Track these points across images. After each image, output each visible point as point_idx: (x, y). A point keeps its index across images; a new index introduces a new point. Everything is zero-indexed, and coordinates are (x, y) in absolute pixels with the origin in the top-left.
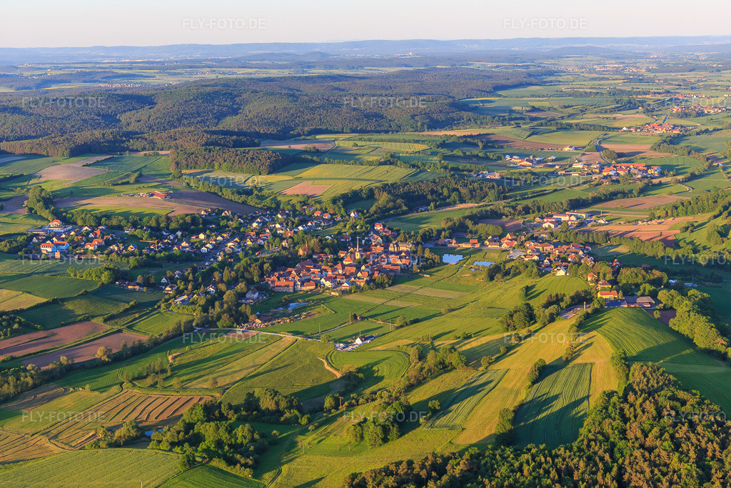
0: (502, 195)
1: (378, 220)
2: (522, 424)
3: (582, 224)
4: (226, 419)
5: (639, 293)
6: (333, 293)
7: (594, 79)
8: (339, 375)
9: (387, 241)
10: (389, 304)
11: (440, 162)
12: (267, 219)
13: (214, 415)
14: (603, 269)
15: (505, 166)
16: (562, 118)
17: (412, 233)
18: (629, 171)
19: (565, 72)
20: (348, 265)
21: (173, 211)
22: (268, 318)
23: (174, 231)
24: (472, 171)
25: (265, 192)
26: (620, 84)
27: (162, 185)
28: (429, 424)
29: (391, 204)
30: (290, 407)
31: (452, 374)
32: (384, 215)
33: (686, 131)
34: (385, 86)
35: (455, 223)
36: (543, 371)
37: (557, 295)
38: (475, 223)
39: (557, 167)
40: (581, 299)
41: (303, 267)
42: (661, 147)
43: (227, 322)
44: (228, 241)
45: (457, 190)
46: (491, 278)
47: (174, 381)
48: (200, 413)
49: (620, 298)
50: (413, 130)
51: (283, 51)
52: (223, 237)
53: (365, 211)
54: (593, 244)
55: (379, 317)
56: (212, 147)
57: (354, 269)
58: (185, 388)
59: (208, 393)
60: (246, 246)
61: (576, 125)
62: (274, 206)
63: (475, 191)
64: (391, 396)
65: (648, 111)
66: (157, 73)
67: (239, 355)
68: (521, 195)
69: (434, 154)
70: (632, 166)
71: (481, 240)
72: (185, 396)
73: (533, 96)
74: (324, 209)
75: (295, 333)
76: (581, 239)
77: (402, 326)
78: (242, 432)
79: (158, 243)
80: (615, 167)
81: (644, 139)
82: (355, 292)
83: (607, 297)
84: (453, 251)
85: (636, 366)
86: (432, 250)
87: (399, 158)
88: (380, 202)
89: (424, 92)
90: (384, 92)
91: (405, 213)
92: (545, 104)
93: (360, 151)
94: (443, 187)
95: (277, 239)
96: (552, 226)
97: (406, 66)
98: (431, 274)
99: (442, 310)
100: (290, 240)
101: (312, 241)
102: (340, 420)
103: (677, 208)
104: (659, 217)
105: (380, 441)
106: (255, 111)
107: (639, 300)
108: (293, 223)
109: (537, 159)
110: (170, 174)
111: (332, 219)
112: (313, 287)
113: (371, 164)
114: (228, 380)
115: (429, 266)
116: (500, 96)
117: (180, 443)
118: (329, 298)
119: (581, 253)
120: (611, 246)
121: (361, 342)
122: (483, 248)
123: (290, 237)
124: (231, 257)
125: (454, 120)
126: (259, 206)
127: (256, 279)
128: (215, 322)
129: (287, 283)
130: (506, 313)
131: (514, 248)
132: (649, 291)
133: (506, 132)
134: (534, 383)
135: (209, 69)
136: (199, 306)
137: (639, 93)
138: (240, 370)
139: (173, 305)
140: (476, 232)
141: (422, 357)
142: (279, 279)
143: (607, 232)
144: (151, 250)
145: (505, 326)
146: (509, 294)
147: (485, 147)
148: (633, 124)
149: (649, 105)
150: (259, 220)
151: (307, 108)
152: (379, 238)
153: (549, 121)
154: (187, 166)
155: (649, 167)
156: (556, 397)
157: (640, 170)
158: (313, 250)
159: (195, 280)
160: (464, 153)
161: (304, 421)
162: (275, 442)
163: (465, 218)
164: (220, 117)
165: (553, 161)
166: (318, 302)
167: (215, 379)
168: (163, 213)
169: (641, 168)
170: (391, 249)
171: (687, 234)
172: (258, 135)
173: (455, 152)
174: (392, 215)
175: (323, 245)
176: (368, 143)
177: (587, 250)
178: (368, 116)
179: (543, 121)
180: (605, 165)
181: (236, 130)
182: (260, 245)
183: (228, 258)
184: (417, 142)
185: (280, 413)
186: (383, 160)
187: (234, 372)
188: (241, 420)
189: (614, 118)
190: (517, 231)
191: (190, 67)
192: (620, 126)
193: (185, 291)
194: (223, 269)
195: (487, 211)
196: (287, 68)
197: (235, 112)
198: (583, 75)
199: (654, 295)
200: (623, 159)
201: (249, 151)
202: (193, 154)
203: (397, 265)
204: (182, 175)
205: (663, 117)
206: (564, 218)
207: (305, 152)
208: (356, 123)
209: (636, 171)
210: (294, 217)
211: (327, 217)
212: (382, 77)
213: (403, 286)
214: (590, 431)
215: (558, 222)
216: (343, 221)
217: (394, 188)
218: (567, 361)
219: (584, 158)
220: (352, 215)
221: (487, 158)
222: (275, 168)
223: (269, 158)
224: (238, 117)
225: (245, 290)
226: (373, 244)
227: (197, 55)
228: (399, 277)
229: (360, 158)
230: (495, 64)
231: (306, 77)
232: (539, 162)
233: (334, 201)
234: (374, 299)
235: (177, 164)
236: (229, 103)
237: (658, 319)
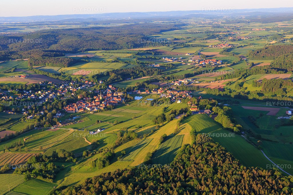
0: (160, 73)
1: (110, 84)
2: (155, 158)
3: (189, 83)
4: (45, 161)
5: (205, 108)
6: (90, 113)
7: (201, 27)
8: (90, 143)
9: (113, 92)
10: (112, 116)
11: (136, 61)
12: (66, 85)
13: (40, 160)
14: (194, 100)
15: (162, 62)
16: (186, 42)
17: (123, 89)
18: (210, 62)
19: (189, 24)
20: (96, 102)
21: (28, 83)
22: (64, 123)
23: (28, 91)
24: (149, 64)
25: (66, 74)
26: (210, 29)
27: (25, 72)
28: (121, 160)
29: (116, 78)
30: (70, 156)
31: (132, 141)
32: (113, 82)
33: (233, 47)
34: (118, 32)
35: (140, 84)
36: (165, 138)
37: (175, 110)
38: (148, 84)
39: (182, 62)
40: (182, 111)
41: (79, 103)
42: (223, 53)
43: (48, 125)
44: (50, 94)
45: (142, 71)
47: (25, 148)
48: (34, 159)
49: (198, 110)
50: (127, 48)
51: (78, 18)
52: (48, 92)
53: (105, 81)
54: (193, 91)
55: (108, 121)
56: (45, 57)
57: (99, 103)
58: (30, 151)
59: (39, 152)
60: (57, 96)
61: (191, 45)
62: (69, 79)
63: (149, 71)
64: (108, 150)
65: (220, 39)
66: (26, 27)
67: (52, 137)
68: (167, 73)
69: (134, 57)
70: (211, 61)
71: (150, 91)
72: (29, 154)
73: (176, 34)
74: (89, 80)
75: (74, 128)
76: (189, 89)
77: (116, 124)
78: (50, 166)
79: (21, 95)
80: (204, 61)
81: (217, 50)
82: (99, 112)
83: (194, 110)
84: (139, 95)
85: (198, 135)
86: (130, 95)
87: (120, 60)
88: (111, 77)
89: (133, 33)
90: (116, 34)
91: (121, 81)
92: (180, 37)
93: (105, 57)
94: (136, 71)
95: (70, 92)
96: (178, 84)
97: (127, 23)
98: (129, 104)
99: (132, 118)
100: (75, 93)
101: (83, 93)
102: (89, 160)
103: (225, 76)
104: (219, 80)
105: (102, 167)
106: (64, 42)
107: (205, 111)
108: (76, 86)
109: (175, 59)
110: (28, 68)
111: (92, 84)
112: (83, 110)
113: (109, 62)
114: (47, 147)
115: (128, 101)
116: (163, 34)
117: (26, 171)
118: (89, 114)
119: (187, 94)
120: (200, 91)
121: (100, 131)
122: (150, 94)
123: (75, 92)
124: (51, 100)
125: (144, 44)
126: (63, 80)
127: (60, 108)
128: (43, 125)
129: (72, 109)
130: (155, 118)
131: (163, 93)
132: (210, 107)
133: (163, 48)
134: (161, 143)
135: (47, 26)
136: (37, 119)
137: (217, 32)
138: (52, 143)
139: (26, 119)
140: (148, 88)
141: (122, 135)
142: (69, 108)
143: (198, 86)
144: (19, 98)
145: (155, 123)
146: (158, 110)
147: (155, 54)
148: (214, 44)
149: (220, 37)
150: (63, 85)
151: (85, 41)
152: (110, 91)
153: (181, 44)
154: (35, 64)
155: (217, 61)
156: (169, 148)
157: (214, 62)
158: (84, 96)
159: (36, 109)
160: (147, 57)
161: (74, 161)
162: (63, 169)
163: (144, 82)
164: (49, 45)
165: (181, 59)
166: (84, 116)
167: (41, 147)
168: (24, 83)
169: (214, 61)
170: (114, 95)
171: (228, 86)
172: (65, 52)
173: (143, 57)
174: (116, 82)
175: (88, 94)
176: (109, 54)
177: (190, 93)
178: (109, 43)
179: (178, 44)
180: (201, 60)
181: (56, 50)
182: (63, 95)
183: (50, 100)
184: (128, 53)
185: (65, 158)
186: (114, 61)
187: (50, 144)
188: (50, 162)
189: (207, 42)
190: (164, 86)
191: (39, 25)
192: (209, 45)
193: (32, 114)
194: (47, 105)
195: (153, 79)
196: (79, 25)
197: (56, 43)
198: (196, 25)
199: (211, 109)
200: (208, 58)
201: (60, 58)
202: (37, 60)
203: (116, 101)
204: (33, 68)
205: (225, 41)
206: (183, 81)
207: (83, 58)
208: (105, 46)
209: (212, 63)
210: (77, 84)
211: (90, 83)
212: (117, 27)
213: (118, 109)
214: (177, 159)
215: (181, 83)
216: (97, 85)
217: (117, 71)
218: (175, 134)
219: (193, 58)
220: (100, 82)
221: (155, 59)
222: (70, 65)
223: (68, 61)
224: (57, 44)
225: (56, 113)
226: (108, 93)
227: (43, 20)
228: (116, 106)
229: (105, 60)
230: (162, 22)
231: (86, 28)
232: (176, 60)
233: (93, 77)
234: (107, 114)
235: (31, 64)
236: (53, 39)
237: (211, 118)
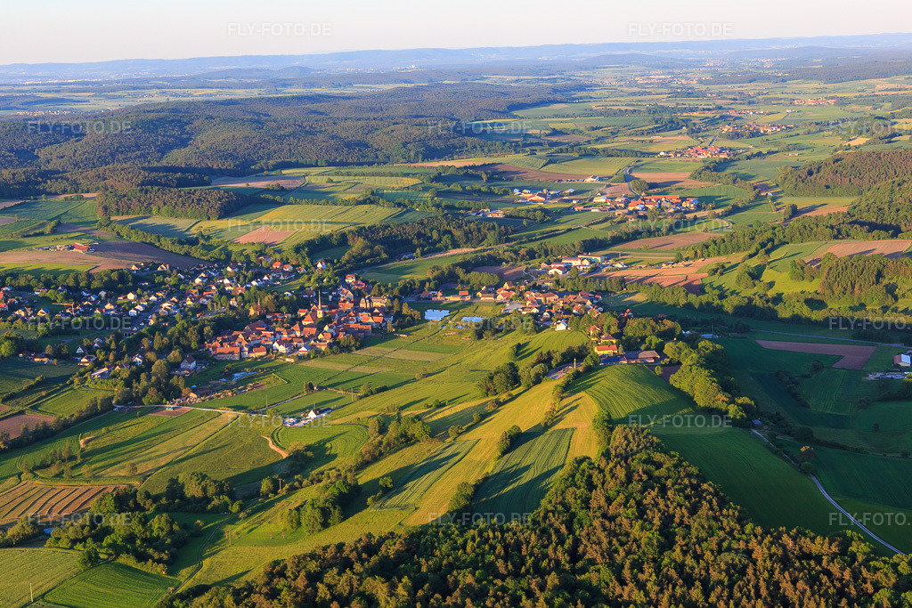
0: (504, 238)
1: (350, 271)
2: (484, 499)
3: (596, 269)
4: (142, 509)
5: (643, 347)
6: (287, 360)
7: (634, 94)
8: (285, 455)
9: (359, 295)
10: (355, 370)
11: (432, 199)
12: (213, 274)
13: (128, 506)
14: (608, 320)
15: (512, 202)
16: (589, 142)
17: (390, 285)
18: (660, 204)
19: (599, 86)
20: (306, 326)
21: (97, 267)
22: (205, 391)
23: (96, 291)
24: (470, 209)
25: (214, 241)
26: (664, 100)
27: (86, 234)
28: (379, 505)
29: (367, 252)
30: (220, 492)
31: (415, 447)
32: (358, 265)
33: (735, 156)
34: (376, 110)
35: (443, 273)
36: (516, 440)
37: (549, 353)
38: (468, 272)
39: (574, 202)
40: (570, 356)
41: (253, 329)
42: (702, 175)
43: (155, 397)
44: (164, 301)
45: (449, 232)
46: (479, 335)
47: (84, 470)
48: (110, 502)
49: (620, 353)
50: (404, 161)
51: (254, 66)
52: (157, 297)
53: (335, 261)
54: (605, 293)
55: (340, 387)
56: (149, 187)
57: (314, 331)
58: (99, 477)
59: (125, 481)
60: (185, 307)
61: (604, 151)
62: (223, 257)
63: (472, 233)
64: (340, 475)
65: (693, 131)
66: (92, 96)
67: (166, 436)
68: (527, 237)
69: (425, 189)
70: (663, 199)
71: (472, 292)
72: (96, 486)
73: (556, 116)
74: (285, 259)
75: (237, 408)
76: (592, 287)
77: (366, 396)
78: (158, 524)
79: (75, 306)
80: (643, 200)
81: (684, 166)
82: (314, 358)
83: (606, 352)
84: (437, 306)
85: (618, 429)
86: (411, 305)
87: (382, 196)
88: (353, 249)
89: (423, 114)
90: (372, 115)
91: (384, 262)
92: (569, 125)
93: (336, 188)
94: (431, 230)
95: (224, 297)
96: (560, 272)
97: (406, 82)
98: (408, 334)
99: (417, 376)
100: (239, 298)
101: (266, 299)
102: (278, 505)
103: (707, 247)
104: (687, 259)
105: (319, 527)
106: (209, 141)
107: (641, 355)
108: (245, 277)
109: (552, 193)
110: (96, 222)
111: (294, 271)
112: (264, 353)
113: (346, 203)
114: (150, 465)
115: (405, 324)
116: (515, 117)
117: (83, 540)
118: (282, 365)
119: (589, 303)
120: (627, 294)
121: (315, 416)
122: (474, 301)
123: (241, 294)
124: (166, 321)
125: (456, 148)
126: (205, 258)
127: (194, 345)
128: (141, 398)
129: (231, 349)
130: (486, 375)
131: (511, 300)
132: (656, 344)
133: (517, 161)
134: (504, 453)
135: (158, 91)
136: (122, 379)
137: (684, 110)
138: (167, 454)
139: (89, 380)
140: (468, 282)
141: (383, 430)
142: (222, 345)
143: (623, 277)
144: (67, 314)
145: (484, 391)
146: (497, 353)
147: (490, 179)
148: (673, 147)
149: (695, 124)
150: (203, 275)
151: (274, 137)
152: (350, 293)
153: (572, 147)
154: (118, 211)
155: (684, 199)
156: (527, 468)
157: (672, 203)
158: (266, 308)
159: (118, 348)
160: (464, 188)
161: (235, 508)
162: (198, 534)
163: (455, 265)
164: (164, 149)
165: (571, 194)
166: (269, 371)
167: (133, 464)
168: (83, 269)
169: (675, 200)
170: (362, 305)
171: (715, 277)
172: (211, 172)
173: (452, 187)
174: (369, 265)
175: (279, 303)
176: (346, 178)
177: (597, 299)
178: (348, 145)
179: (564, 147)
180: (631, 198)
181: (183, 166)
182: (202, 305)
183: (162, 322)
184: (407, 175)
185: (207, 500)
186: (361, 199)
187: (159, 456)
188: (159, 510)
189: (651, 141)
190: (517, 279)
191: (134, 88)
192: (657, 151)
193: (106, 363)
194: (154, 335)
195: (483, 257)
196: (256, 87)
197: (183, 143)
198: (621, 89)
199: (660, 349)
200: (655, 190)
201: (195, 191)
202: (125, 196)
203: (367, 324)
204: (111, 222)
205: (710, 139)
206: (575, 263)
207: (266, 190)
208: (335, 154)
209: (668, 205)
210: (247, 270)
211: (288, 268)
212: (373, 96)
213: (373, 349)
214: (550, 502)
215: (568, 267)
216: (308, 274)
217: (373, 232)
218: (546, 427)
219: (608, 191)
220: (319, 265)
221: (491, 193)
222: (227, 211)
223: (220, 200)
224: (187, 149)
225: (179, 359)
226: (342, 299)
227: (145, 73)
228: (365, 339)
229: (334, 197)
230: (515, 78)
231: (277, 98)
232: (554, 196)
233: (297, 249)
234: (337, 365)
235: (106, 208)
236: (176, 132)
237: (660, 376)
